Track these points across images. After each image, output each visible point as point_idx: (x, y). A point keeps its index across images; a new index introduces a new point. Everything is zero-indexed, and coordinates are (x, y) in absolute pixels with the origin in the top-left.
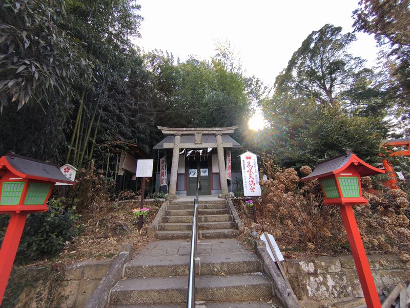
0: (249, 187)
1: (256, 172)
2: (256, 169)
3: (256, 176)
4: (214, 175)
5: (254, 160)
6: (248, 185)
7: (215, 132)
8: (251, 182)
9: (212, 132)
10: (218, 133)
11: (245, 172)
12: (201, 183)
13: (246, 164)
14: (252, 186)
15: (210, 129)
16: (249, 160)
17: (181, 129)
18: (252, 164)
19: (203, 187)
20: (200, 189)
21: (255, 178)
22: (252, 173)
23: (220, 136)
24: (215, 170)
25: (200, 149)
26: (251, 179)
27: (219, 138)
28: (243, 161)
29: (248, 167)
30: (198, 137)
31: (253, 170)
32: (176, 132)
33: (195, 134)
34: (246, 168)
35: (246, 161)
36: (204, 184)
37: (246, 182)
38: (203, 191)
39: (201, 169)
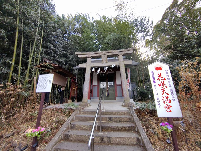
0: (163, 105)
1: (170, 85)
2: (169, 82)
3: (172, 90)
4: (117, 86)
5: (166, 70)
6: (161, 102)
7: (117, 53)
8: (165, 99)
9: (115, 53)
10: (120, 53)
11: (155, 86)
12: (109, 92)
13: (156, 77)
14: (168, 103)
15: (113, 51)
16: (159, 72)
17: (91, 53)
18: (164, 75)
19: (110, 95)
20: (108, 96)
21: (169, 93)
22: (164, 87)
23: (122, 56)
24: (118, 82)
25: (106, 67)
26: (165, 95)
27: (121, 58)
28: (152, 72)
29: (158, 79)
30: (104, 58)
31: (166, 82)
32: (88, 55)
33: (102, 55)
34: (156, 81)
35: (156, 73)
36: (111, 92)
37: (158, 99)
38: (110, 97)
39: (108, 82)
